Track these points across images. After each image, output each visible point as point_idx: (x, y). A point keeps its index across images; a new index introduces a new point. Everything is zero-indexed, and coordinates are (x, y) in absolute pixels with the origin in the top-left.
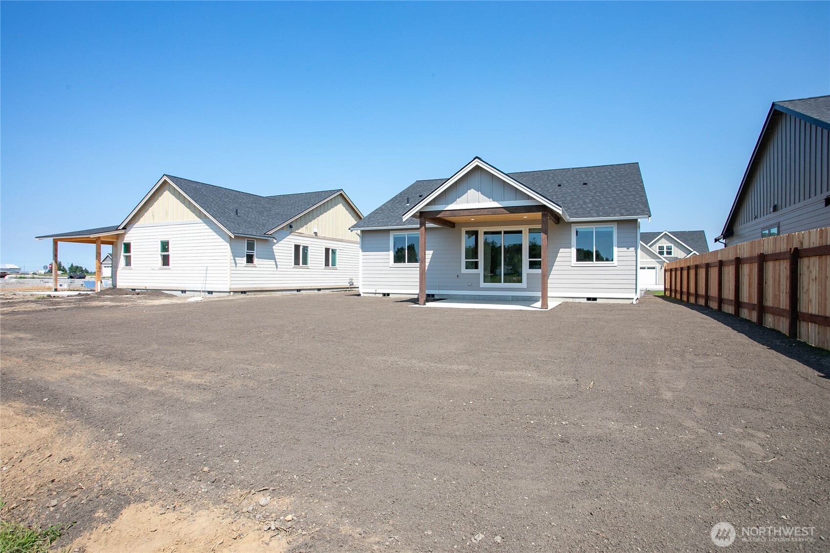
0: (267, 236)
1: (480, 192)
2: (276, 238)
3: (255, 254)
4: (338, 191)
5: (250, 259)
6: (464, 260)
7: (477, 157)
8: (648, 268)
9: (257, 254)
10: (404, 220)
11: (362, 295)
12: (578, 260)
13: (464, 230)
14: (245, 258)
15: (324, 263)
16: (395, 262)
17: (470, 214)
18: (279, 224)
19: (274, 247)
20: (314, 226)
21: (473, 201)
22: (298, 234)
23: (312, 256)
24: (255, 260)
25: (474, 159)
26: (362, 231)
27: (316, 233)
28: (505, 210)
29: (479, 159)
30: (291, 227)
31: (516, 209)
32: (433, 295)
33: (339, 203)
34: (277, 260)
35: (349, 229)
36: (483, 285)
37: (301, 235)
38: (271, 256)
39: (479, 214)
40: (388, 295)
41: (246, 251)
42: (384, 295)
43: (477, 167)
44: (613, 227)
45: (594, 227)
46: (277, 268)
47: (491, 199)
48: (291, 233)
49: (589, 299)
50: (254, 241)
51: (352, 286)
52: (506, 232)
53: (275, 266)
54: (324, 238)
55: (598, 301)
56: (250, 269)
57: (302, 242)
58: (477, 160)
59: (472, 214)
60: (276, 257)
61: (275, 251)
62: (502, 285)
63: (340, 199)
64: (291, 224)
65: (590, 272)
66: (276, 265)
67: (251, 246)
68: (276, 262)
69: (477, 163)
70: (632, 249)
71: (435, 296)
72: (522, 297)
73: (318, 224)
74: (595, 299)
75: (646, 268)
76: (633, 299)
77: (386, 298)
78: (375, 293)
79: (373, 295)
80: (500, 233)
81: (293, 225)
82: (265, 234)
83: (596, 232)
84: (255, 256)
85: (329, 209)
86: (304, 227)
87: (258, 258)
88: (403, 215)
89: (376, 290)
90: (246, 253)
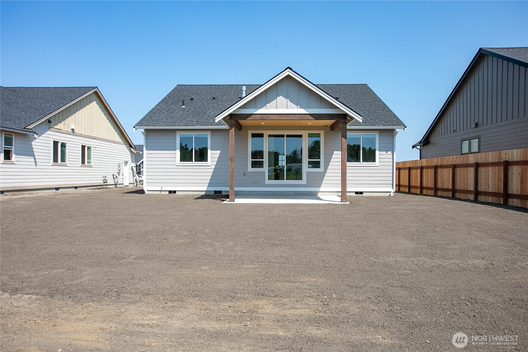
0: (27, 130)
1: (288, 100)
2: (38, 133)
3: (13, 150)
4: (93, 88)
5: (7, 155)
6: (250, 160)
7: (288, 68)
9: (15, 150)
10: (216, 121)
11: (147, 193)
12: (348, 160)
13: (250, 133)
14: (3, 154)
15: (80, 160)
16: (181, 161)
17: (279, 119)
18: (38, 118)
19: (33, 143)
20: (71, 122)
21: (282, 107)
22: (56, 130)
23: (70, 154)
24: (14, 157)
25: (286, 69)
26: (146, 129)
27: (73, 130)
28: (310, 117)
29: (291, 69)
30: (49, 122)
32: (220, 192)
33: (93, 101)
34: (36, 157)
35: (134, 127)
36: (267, 182)
37: (59, 131)
38: (30, 153)
39: (288, 118)
40: (175, 192)
41: (4, 146)
42: (170, 192)
43: (288, 76)
44: (375, 135)
45: (361, 134)
46: (36, 165)
47: (298, 106)
48: (49, 128)
49: (357, 193)
50: (12, 135)
51: (105, 184)
52: (288, 136)
53: (34, 164)
54: (81, 136)
55: (364, 194)
56: (8, 167)
57: (61, 138)
58: (288, 70)
59: (281, 119)
60: (35, 154)
61: (34, 147)
62: (285, 182)
63: (94, 97)
64: (50, 119)
65: (358, 171)
66: (36, 162)
67: (8, 141)
68: (35, 159)
69: (288, 72)
70: (390, 153)
71: (222, 192)
72: (302, 192)
73: (75, 121)
74: (361, 193)
76: (391, 192)
77: (173, 195)
78: (161, 191)
79: (159, 193)
80: (283, 136)
81: (52, 120)
82: (25, 128)
83: (362, 138)
84: (13, 152)
85: (84, 106)
86: (62, 123)
87: (16, 154)
88: (216, 117)
89: (162, 188)
90: (3, 149)
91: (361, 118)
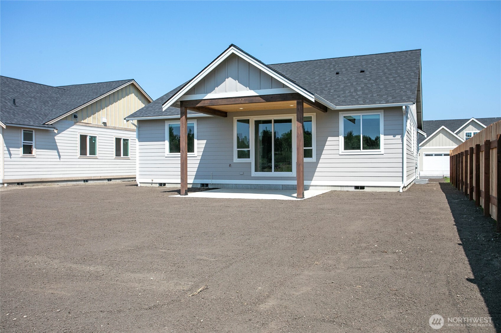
0: (46, 126)
1: (237, 81)
2: (57, 128)
3: (34, 144)
4: (129, 81)
5: (28, 150)
6: (236, 150)
7: (232, 45)
8: (436, 155)
9: (35, 145)
10: (164, 110)
11: (139, 185)
12: (346, 148)
13: (235, 119)
14: (22, 148)
15: (114, 153)
16: (170, 152)
17: (228, 103)
18: (61, 114)
19: (56, 138)
20: (102, 116)
21: (231, 90)
22: (84, 124)
23: (100, 147)
24: (34, 151)
25: (230, 47)
26: (139, 120)
27: (105, 124)
28: (261, 99)
29: (235, 46)
30: (75, 117)
31: (272, 97)
32: (207, 185)
33: (130, 93)
34: (60, 151)
35: (125, 119)
36: (254, 174)
37: (87, 125)
38: (54, 147)
39: (237, 102)
40: (164, 184)
41: (23, 141)
42: (161, 184)
43: (233, 55)
44: (379, 115)
45: (361, 115)
46: (60, 158)
47: (248, 88)
48: (75, 123)
49: (357, 187)
50: (32, 131)
52: (276, 121)
53: (58, 157)
54: (114, 128)
55: (366, 189)
56: (28, 160)
57: (89, 132)
58: (232, 47)
59: (230, 103)
60: (59, 147)
61: (57, 141)
62: (273, 174)
63: (132, 88)
64: (75, 114)
65: (358, 161)
66: (59, 156)
67: (28, 136)
68: (58, 152)
69: (232, 50)
70: (399, 137)
71: (209, 185)
72: (292, 186)
73: (107, 114)
74: (362, 188)
75: (434, 155)
76: (399, 187)
77: (163, 188)
78: (152, 183)
79: (150, 185)
81: (79, 115)
82: (44, 124)
83: (363, 119)
84: (34, 146)
85: (119, 99)
86: (92, 117)
87: (36, 148)
88: (163, 105)
89: (152, 180)
90: (22, 144)
91: (313, 97)
